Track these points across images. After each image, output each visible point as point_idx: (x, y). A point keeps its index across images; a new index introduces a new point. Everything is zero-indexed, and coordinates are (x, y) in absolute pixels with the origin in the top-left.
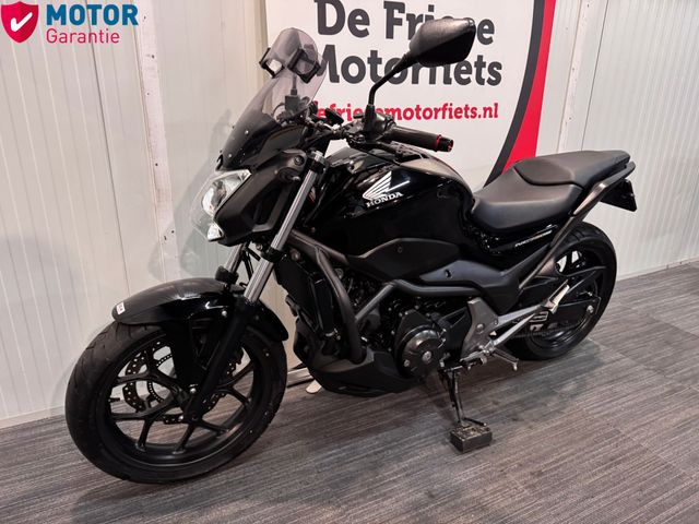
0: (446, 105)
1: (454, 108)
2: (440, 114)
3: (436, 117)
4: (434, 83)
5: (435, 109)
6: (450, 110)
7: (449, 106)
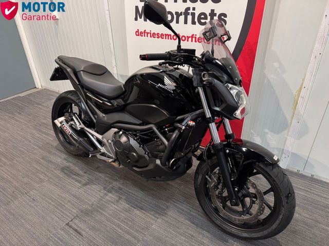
0: (193, 35)
1: (197, 37)
2: (190, 39)
3: (188, 41)
4: (186, 24)
5: (187, 37)
6: (195, 38)
7: (194, 36)
